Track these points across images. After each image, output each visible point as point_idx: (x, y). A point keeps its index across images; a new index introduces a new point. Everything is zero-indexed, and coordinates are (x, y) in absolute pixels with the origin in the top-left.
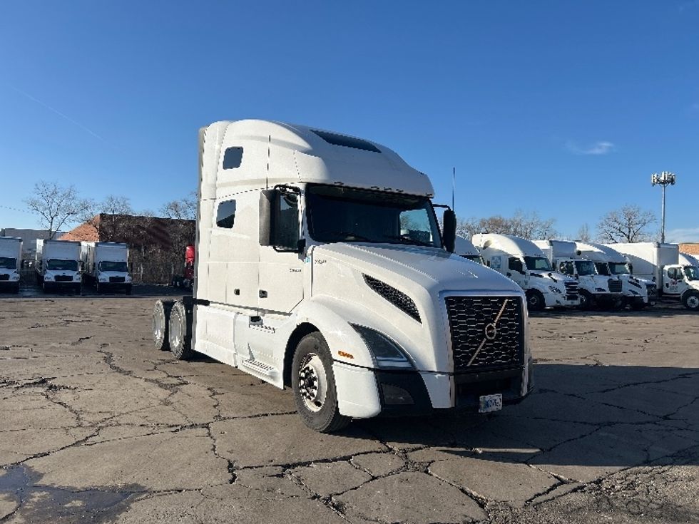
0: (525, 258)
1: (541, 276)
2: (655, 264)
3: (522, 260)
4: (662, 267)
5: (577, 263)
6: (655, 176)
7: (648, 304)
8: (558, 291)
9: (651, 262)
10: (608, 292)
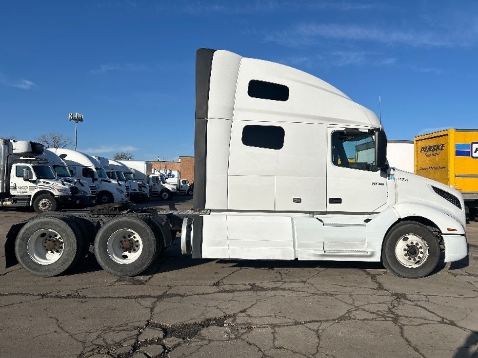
0: (96, 169)
1: (110, 182)
2: (145, 174)
3: (94, 170)
4: (148, 176)
5: (117, 172)
6: (72, 114)
7: (150, 198)
8: (122, 192)
9: (143, 172)
10: (138, 191)
